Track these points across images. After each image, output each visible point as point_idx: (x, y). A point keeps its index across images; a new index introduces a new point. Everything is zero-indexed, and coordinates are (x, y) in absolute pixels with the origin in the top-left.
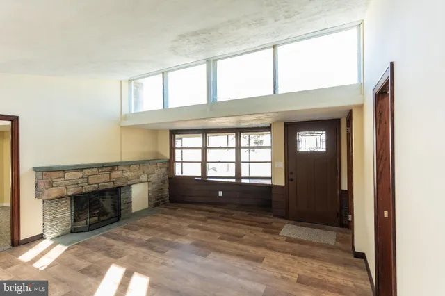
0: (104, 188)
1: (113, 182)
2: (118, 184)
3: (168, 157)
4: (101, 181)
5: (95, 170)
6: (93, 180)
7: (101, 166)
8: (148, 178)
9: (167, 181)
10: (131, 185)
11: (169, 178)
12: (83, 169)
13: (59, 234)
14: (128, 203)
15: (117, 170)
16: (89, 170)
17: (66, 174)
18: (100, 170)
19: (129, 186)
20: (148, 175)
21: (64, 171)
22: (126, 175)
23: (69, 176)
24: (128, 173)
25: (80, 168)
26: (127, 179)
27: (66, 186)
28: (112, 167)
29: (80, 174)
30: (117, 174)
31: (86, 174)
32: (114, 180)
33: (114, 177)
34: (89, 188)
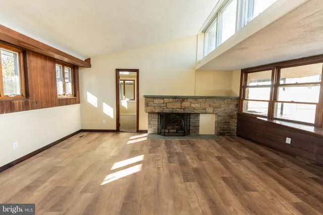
0: (176, 112)
1: (184, 109)
2: (187, 111)
3: (238, 95)
4: (175, 107)
5: (171, 100)
6: (169, 106)
7: (175, 98)
8: (214, 111)
9: (236, 116)
10: (199, 114)
11: (238, 114)
12: (164, 98)
13: (152, 133)
14: (196, 126)
15: (187, 101)
16: (167, 99)
18: (174, 100)
19: (198, 114)
20: (214, 108)
21: (154, 98)
22: (193, 105)
23: (156, 101)
24: (196, 105)
25: (163, 98)
26: (194, 108)
27: (154, 107)
28: (183, 99)
29: (162, 101)
30: (186, 104)
31: (165, 101)
32: (184, 108)
33: (184, 106)
34: (167, 111)
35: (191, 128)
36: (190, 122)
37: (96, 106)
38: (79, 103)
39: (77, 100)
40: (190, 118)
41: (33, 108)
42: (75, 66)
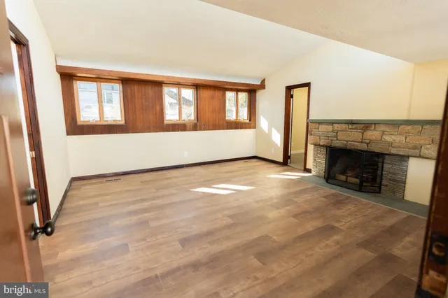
0: (354, 148)
1: (368, 144)
2: (374, 148)
4: (352, 139)
5: (344, 126)
6: (342, 136)
10: (408, 157)
12: (333, 123)
15: (374, 130)
16: (339, 125)
17: (320, 126)
18: (350, 127)
19: (404, 158)
21: (319, 123)
22: (388, 138)
23: (323, 128)
24: (393, 137)
25: (331, 123)
26: (390, 144)
27: (319, 136)
28: (366, 125)
29: (330, 128)
30: (373, 134)
31: (336, 128)
32: (368, 141)
33: (368, 137)
34: (337, 144)
35: (384, 182)
36: (382, 170)
37: (267, 131)
38: (255, 128)
39: (252, 125)
40: (383, 163)
41: (200, 130)
42: (252, 91)
